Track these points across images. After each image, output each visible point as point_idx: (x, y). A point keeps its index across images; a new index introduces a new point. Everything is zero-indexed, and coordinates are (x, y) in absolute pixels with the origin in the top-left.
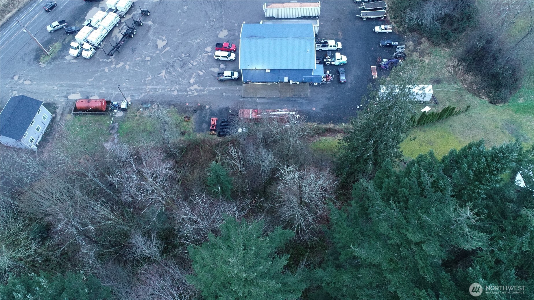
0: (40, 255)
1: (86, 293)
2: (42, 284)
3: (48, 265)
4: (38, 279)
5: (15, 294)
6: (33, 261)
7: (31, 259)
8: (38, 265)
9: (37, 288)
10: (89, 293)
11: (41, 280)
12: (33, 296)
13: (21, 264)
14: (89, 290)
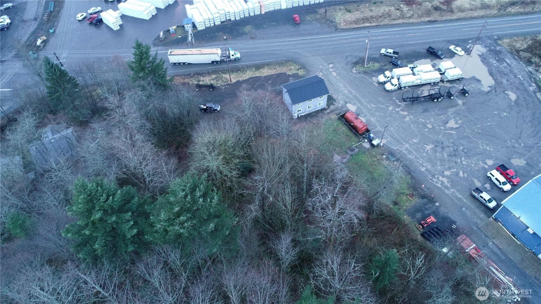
0: (231, 182)
1: (226, 234)
2: (213, 201)
3: (228, 192)
4: (215, 195)
5: (197, 190)
6: (225, 180)
7: (225, 178)
8: (224, 186)
9: (209, 200)
10: (227, 236)
11: (215, 197)
12: (203, 202)
13: (219, 176)
14: (229, 234)
